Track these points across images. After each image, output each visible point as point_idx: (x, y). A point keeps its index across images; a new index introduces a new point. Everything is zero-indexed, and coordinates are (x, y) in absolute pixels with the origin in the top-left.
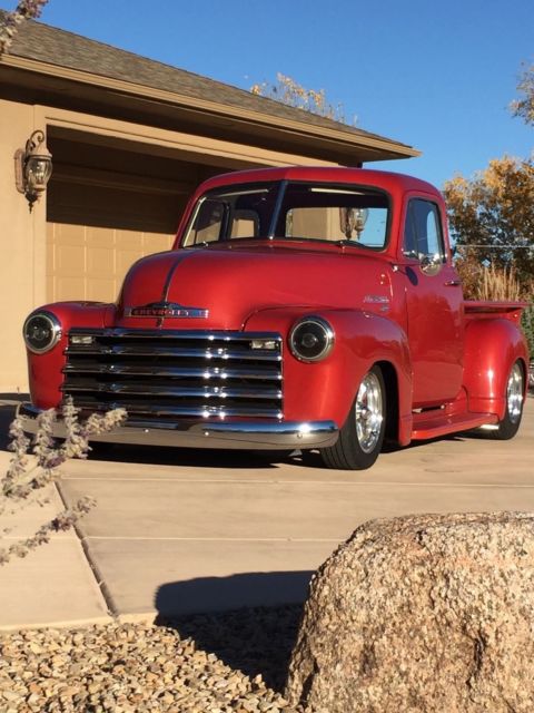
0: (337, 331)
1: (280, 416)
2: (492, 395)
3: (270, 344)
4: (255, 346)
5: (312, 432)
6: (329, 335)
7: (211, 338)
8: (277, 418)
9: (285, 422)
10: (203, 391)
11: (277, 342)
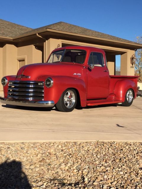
0: (54, 81)
1: (43, 100)
2: (121, 96)
3: (42, 84)
4: (39, 84)
5: (51, 103)
6: (52, 82)
7: (31, 82)
8: (42, 100)
9: (44, 101)
10: (29, 94)
11: (43, 83)
